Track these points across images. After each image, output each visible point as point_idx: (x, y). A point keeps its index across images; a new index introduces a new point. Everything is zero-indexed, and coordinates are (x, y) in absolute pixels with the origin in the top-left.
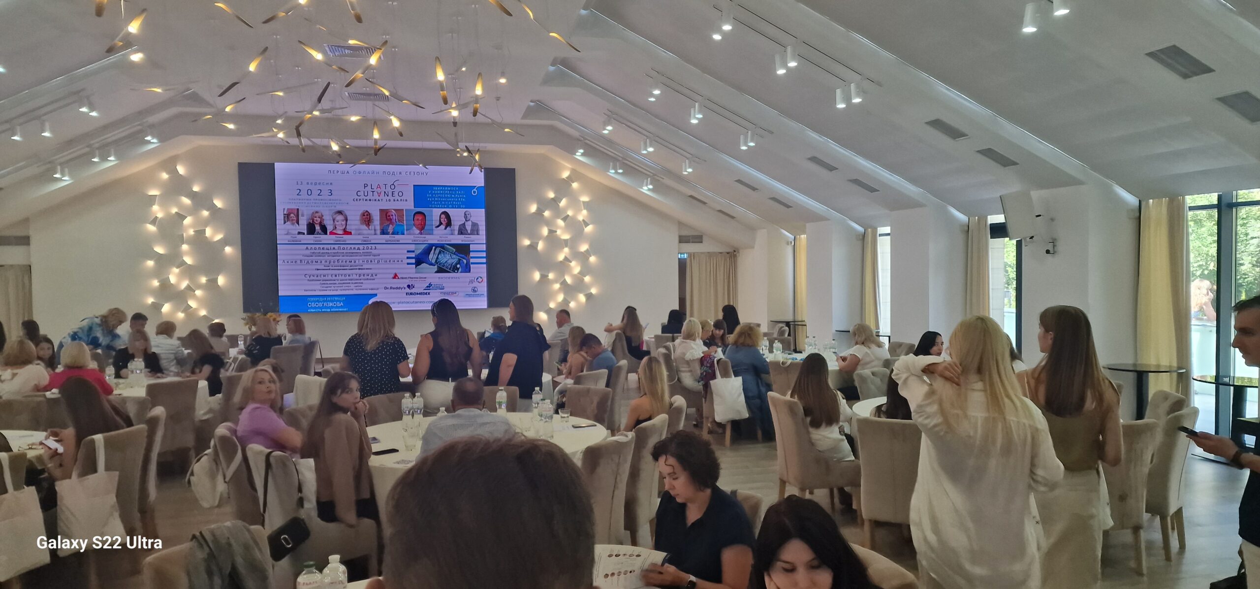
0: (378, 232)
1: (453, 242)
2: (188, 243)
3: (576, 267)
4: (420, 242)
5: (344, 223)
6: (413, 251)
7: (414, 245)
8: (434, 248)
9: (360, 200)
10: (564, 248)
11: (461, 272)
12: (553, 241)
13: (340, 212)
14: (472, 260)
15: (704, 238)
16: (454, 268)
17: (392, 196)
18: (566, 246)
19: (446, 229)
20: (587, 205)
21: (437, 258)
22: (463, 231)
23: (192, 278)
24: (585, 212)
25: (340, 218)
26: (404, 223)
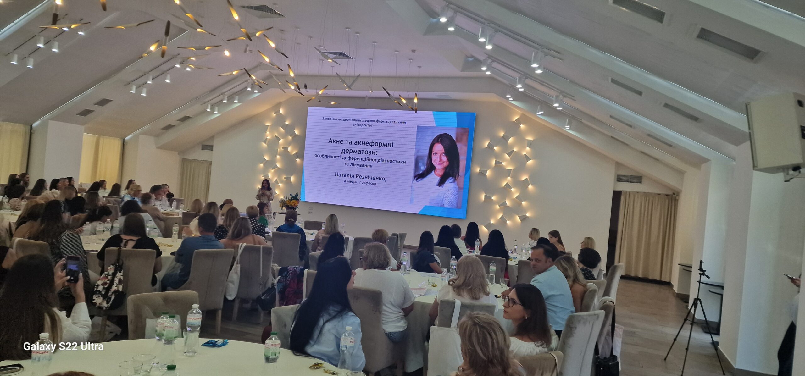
2: (279, 155)
3: (515, 193)
10: (507, 177)
12: (500, 171)
15: (643, 180)
18: (509, 176)
20: (530, 144)
23: (279, 177)
24: (528, 149)
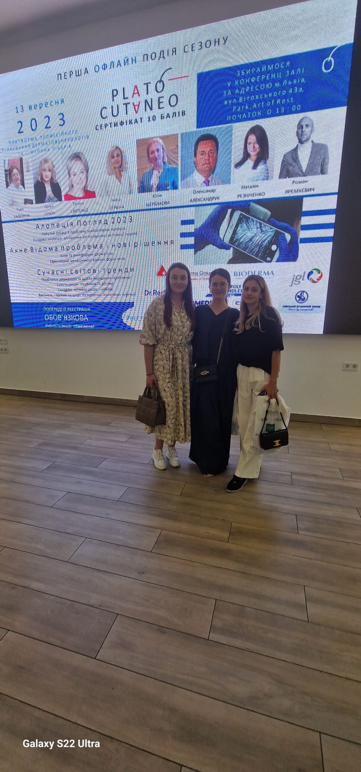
0: (135, 186)
1: (268, 195)
4: (204, 202)
5: (83, 176)
6: (191, 222)
7: (193, 209)
8: (229, 211)
9: (106, 125)
11: (278, 261)
13: (77, 157)
14: (303, 234)
16: (264, 253)
17: (159, 108)
19: (255, 167)
21: (235, 232)
22: (291, 168)
25: (77, 167)
26: (177, 164)
